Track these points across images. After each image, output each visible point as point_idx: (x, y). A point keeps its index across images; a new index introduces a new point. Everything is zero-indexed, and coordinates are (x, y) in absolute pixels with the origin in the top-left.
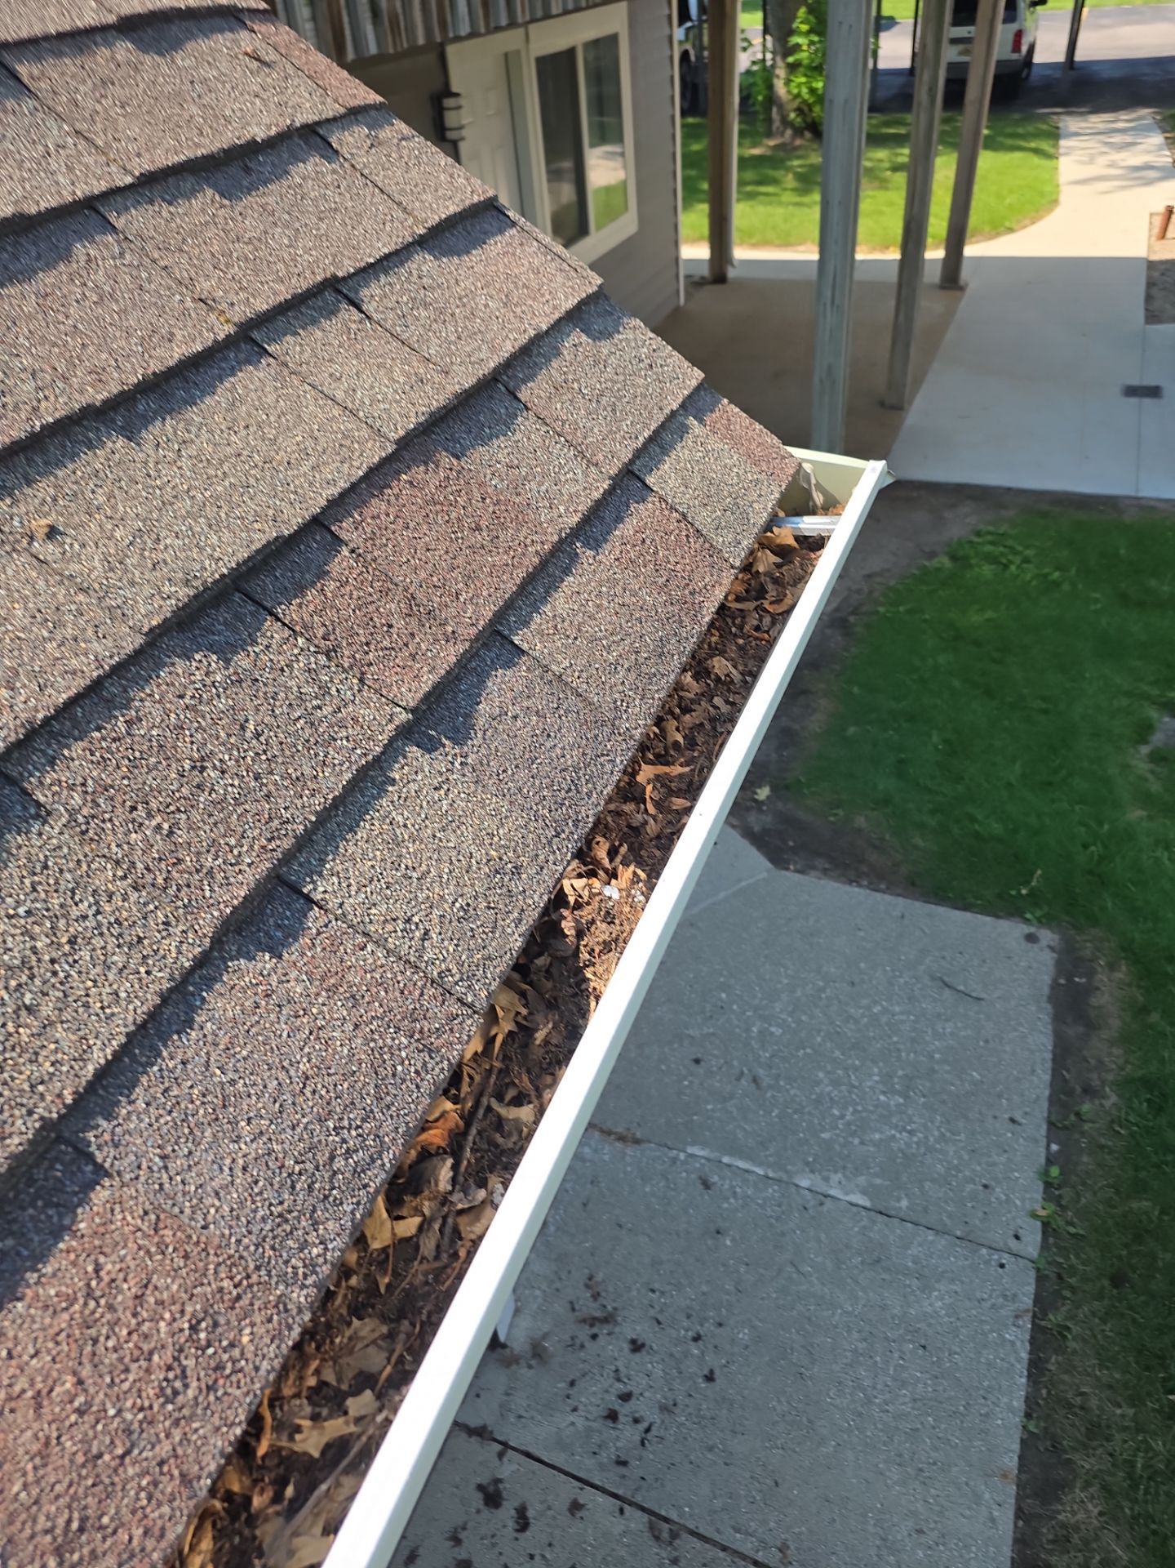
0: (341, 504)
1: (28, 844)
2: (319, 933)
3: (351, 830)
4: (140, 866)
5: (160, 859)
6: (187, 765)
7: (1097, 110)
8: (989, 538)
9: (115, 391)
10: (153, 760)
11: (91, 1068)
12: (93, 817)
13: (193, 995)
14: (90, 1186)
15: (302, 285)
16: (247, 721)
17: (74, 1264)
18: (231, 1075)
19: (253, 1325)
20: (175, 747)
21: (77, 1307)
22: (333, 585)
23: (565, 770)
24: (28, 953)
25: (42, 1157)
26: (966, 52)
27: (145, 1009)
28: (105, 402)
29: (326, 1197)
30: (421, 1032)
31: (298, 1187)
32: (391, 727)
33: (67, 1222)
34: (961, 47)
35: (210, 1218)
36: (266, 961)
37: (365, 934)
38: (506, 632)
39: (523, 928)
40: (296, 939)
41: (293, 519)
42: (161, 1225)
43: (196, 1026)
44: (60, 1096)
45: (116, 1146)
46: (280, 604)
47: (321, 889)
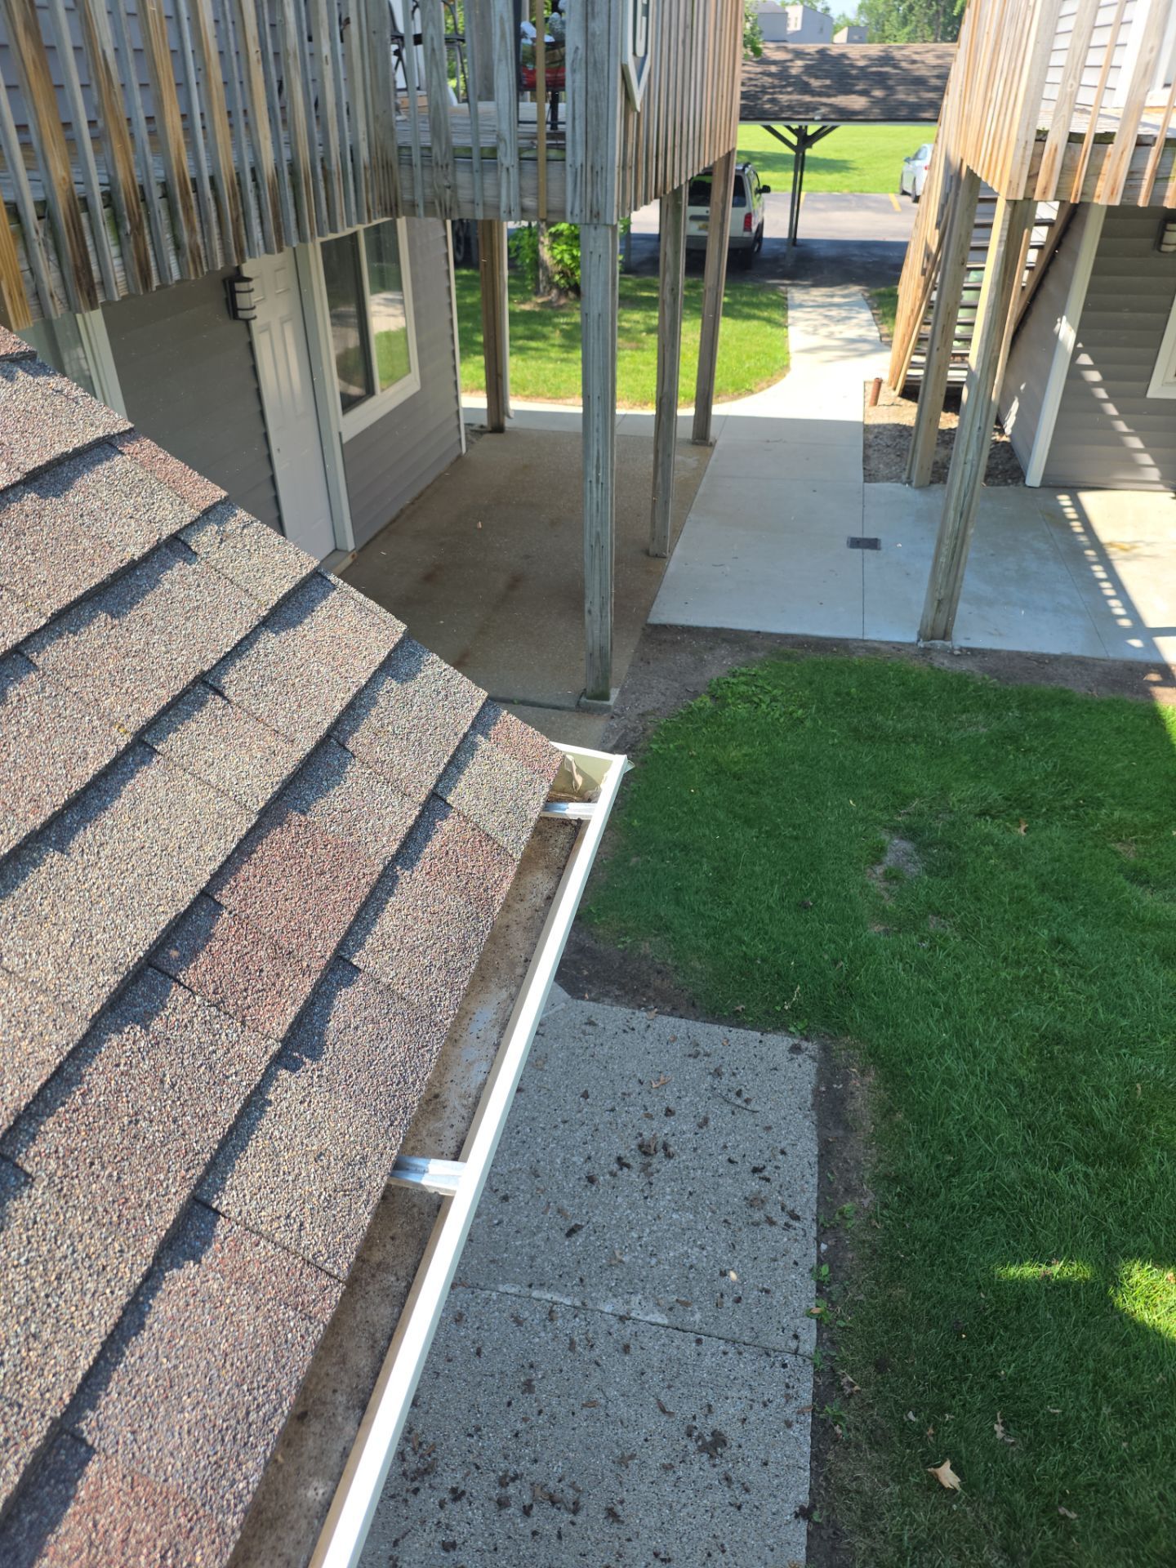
0: (220, 877)
1: (20, 1208)
2: (225, 1238)
3: (243, 1149)
4: (100, 1209)
5: (114, 1202)
6: (126, 1120)
7: (816, 285)
8: (743, 679)
9: (49, 814)
10: (102, 1121)
11: (80, 1374)
12: (65, 1176)
13: (143, 1303)
14: (84, 1463)
15: (177, 687)
16: (164, 1075)
17: (79, 1523)
18: (174, 1362)
19: (202, 1548)
20: (116, 1108)
21: (84, 1555)
22: (218, 944)
23: (395, 1066)
24: (30, 1292)
25: (51, 1447)
26: (705, 228)
27: (112, 1321)
28: (43, 825)
29: (246, 1444)
30: (303, 1303)
31: (226, 1439)
32: (267, 1057)
33: (71, 1492)
34: (701, 223)
35: (169, 1473)
36: (191, 1267)
37: (258, 1233)
38: (347, 957)
39: (370, 1208)
40: (210, 1246)
41: (187, 895)
42: (135, 1484)
43: (147, 1328)
44: (61, 1399)
45: (101, 1429)
46: (181, 970)
47: (225, 1202)
